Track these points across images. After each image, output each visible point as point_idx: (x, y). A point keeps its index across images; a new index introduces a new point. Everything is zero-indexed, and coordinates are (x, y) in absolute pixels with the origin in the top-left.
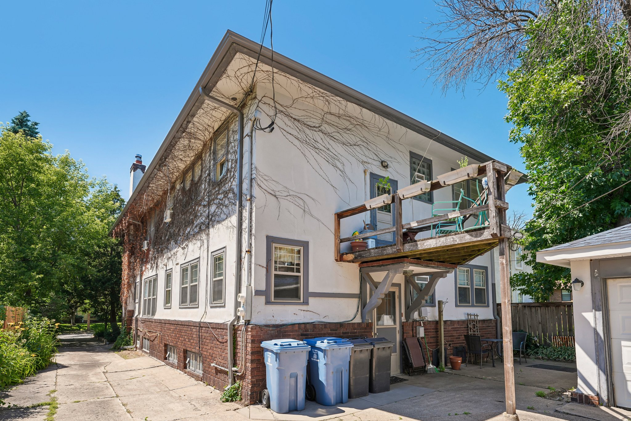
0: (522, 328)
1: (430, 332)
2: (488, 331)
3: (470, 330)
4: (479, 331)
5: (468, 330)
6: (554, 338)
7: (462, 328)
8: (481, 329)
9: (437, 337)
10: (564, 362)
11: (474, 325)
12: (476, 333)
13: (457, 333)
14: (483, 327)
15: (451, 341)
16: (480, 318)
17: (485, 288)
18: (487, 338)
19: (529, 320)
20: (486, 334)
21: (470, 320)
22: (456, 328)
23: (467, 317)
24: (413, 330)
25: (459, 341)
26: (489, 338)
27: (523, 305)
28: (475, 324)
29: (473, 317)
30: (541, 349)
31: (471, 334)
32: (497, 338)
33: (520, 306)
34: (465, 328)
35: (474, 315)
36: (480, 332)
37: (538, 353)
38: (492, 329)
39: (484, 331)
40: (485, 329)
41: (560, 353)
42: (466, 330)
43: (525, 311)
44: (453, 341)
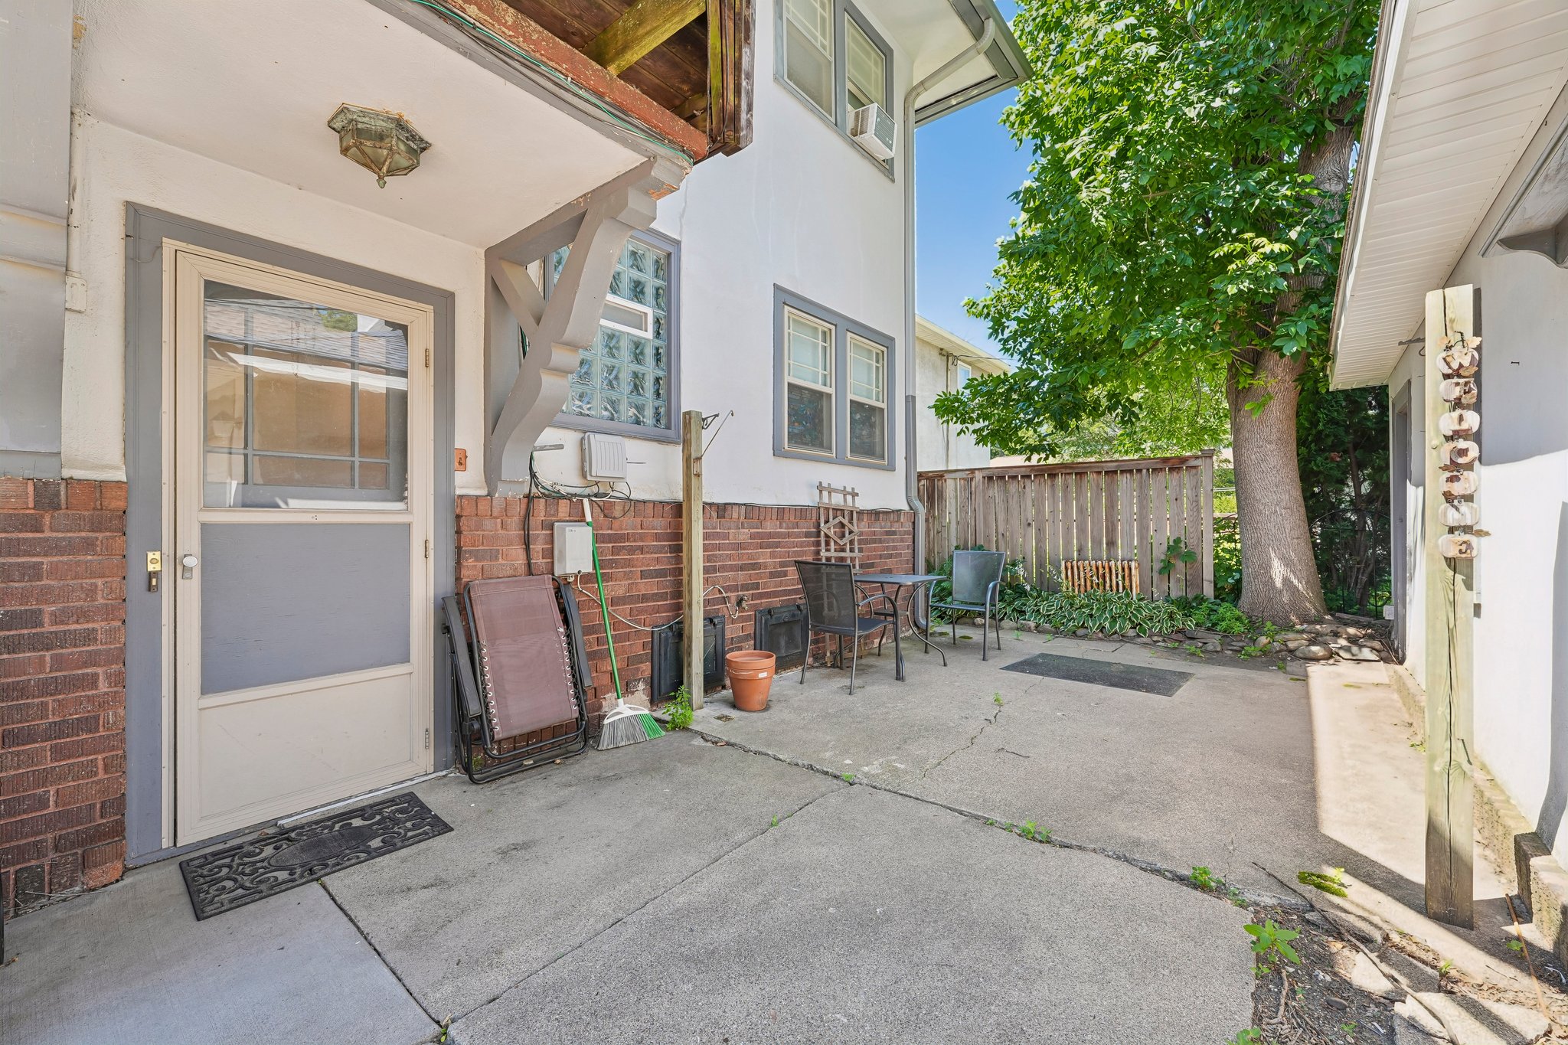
0: (981, 541)
1: (642, 549)
2: (887, 548)
3: (827, 544)
4: (856, 546)
5: (818, 544)
6: (1066, 568)
7: (798, 535)
8: (867, 542)
9: (680, 571)
10: (1101, 639)
11: (843, 525)
12: (847, 554)
13: (773, 555)
14: (874, 533)
15: (745, 587)
16: (863, 503)
17: (884, 406)
18: (883, 572)
19: (1001, 517)
20: (881, 557)
21: (827, 509)
22: (771, 535)
23: (817, 499)
24: (527, 543)
25: (781, 584)
26: (890, 571)
27: (986, 473)
28: (846, 521)
29: (837, 500)
30: (1032, 602)
31: (828, 559)
32: (914, 571)
33: (979, 476)
34: (807, 535)
35: (845, 493)
36: (861, 550)
37: (1022, 613)
38: (902, 540)
39: (875, 549)
40: (880, 541)
41: (1086, 611)
42: (808, 544)
43: (990, 493)
44: (757, 586)
